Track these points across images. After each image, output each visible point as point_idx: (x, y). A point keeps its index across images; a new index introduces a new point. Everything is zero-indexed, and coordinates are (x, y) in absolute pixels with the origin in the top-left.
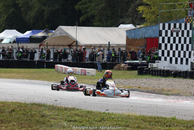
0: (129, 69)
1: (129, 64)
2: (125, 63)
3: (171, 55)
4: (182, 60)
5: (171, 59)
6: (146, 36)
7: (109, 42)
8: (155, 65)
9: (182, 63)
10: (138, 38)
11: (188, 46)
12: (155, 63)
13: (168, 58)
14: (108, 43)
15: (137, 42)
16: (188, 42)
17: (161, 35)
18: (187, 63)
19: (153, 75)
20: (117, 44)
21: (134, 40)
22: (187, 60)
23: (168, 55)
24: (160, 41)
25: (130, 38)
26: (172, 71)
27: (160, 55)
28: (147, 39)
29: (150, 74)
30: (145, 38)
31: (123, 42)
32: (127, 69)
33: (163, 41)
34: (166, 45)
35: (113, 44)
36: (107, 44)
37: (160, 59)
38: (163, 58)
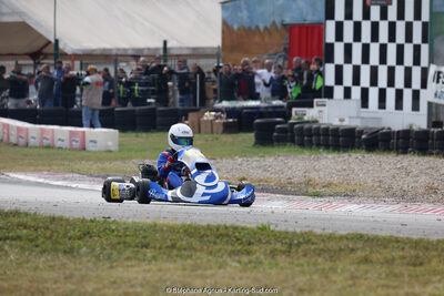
0: (228, 129)
1: (230, 112)
2: (217, 110)
3: (365, 80)
4: (399, 94)
5: (365, 92)
6: (288, 20)
7: (165, 42)
8: (310, 114)
9: (399, 105)
10: (262, 27)
11: (417, 49)
12: (311, 106)
13: (356, 92)
14: (161, 45)
15: (257, 39)
16: (417, 38)
17: (330, 14)
18: (416, 107)
19: (302, 145)
20: (194, 49)
21: (249, 32)
22: (416, 95)
23: (356, 81)
24: (330, 37)
25: (235, 27)
26: (361, 132)
27: (330, 80)
28: (290, 28)
29: (293, 141)
30: (284, 25)
31: (213, 40)
32: (221, 128)
33: (339, 37)
34: (348, 49)
35: (181, 48)
36: (157, 49)
37: (329, 93)
38: (339, 91)
